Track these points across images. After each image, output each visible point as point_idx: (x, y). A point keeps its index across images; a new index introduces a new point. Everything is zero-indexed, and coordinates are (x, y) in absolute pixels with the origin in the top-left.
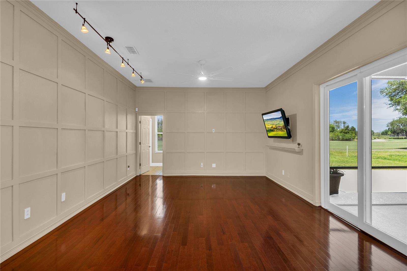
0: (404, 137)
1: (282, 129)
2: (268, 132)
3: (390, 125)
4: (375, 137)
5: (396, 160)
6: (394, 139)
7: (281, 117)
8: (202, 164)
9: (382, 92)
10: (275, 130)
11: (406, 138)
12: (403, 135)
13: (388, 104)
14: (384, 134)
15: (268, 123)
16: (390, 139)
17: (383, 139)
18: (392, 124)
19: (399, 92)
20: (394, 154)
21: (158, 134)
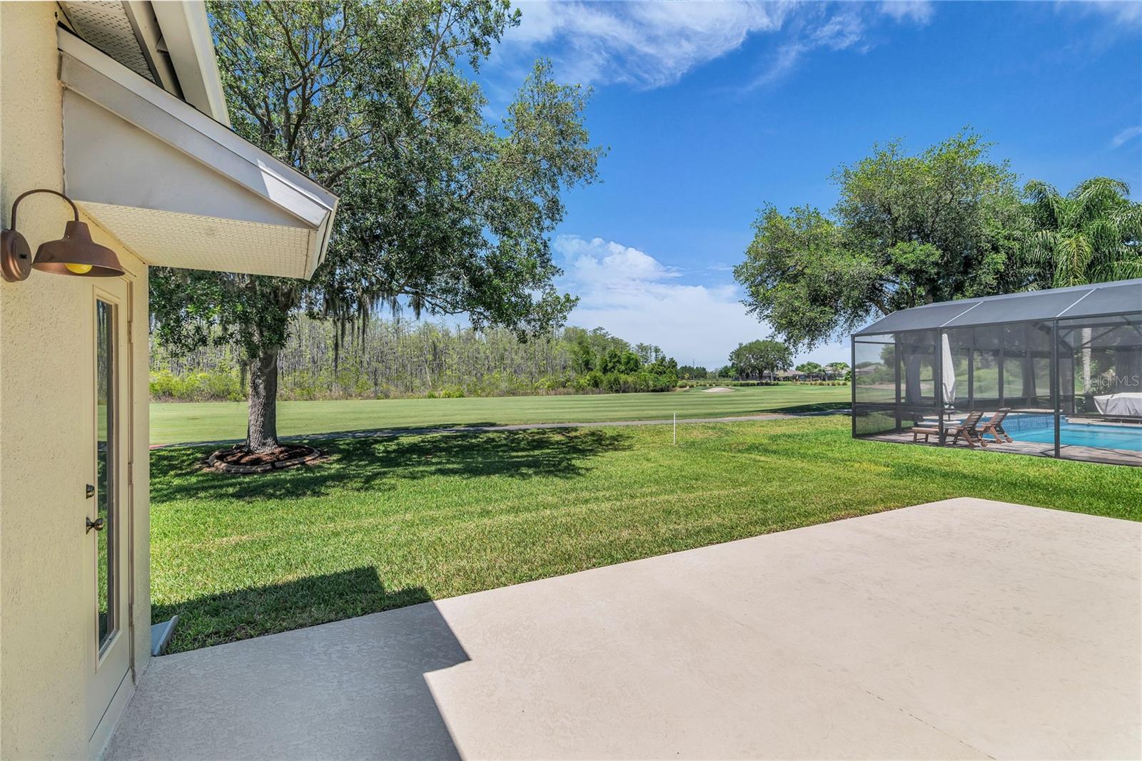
3: (735, 357)
4: (711, 382)
6: (741, 385)
9: (737, 272)
11: (759, 383)
12: (755, 379)
14: (723, 376)
17: (723, 386)
18: (739, 353)
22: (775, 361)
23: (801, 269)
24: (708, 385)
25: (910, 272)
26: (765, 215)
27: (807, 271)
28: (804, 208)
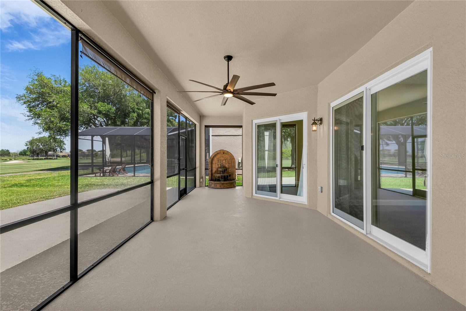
0: (43, 158)
3: (29, 144)
4: (11, 158)
5: (37, 185)
6: (33, 159)
9: (19, 98)
11: (45, 158)
12: (43, 156)
13: (26, 116)
14: (22, 155)
16: (29, 159)
17: (21, 160)
18: (32, 142)
19: (39, 104)
20: (33, 178)
22: (55, 147)
23: (56, 104)
24: (8, 160)
25: (103, 114)
26: (35, 73)
27: (58, 105)
28: (58, 76)
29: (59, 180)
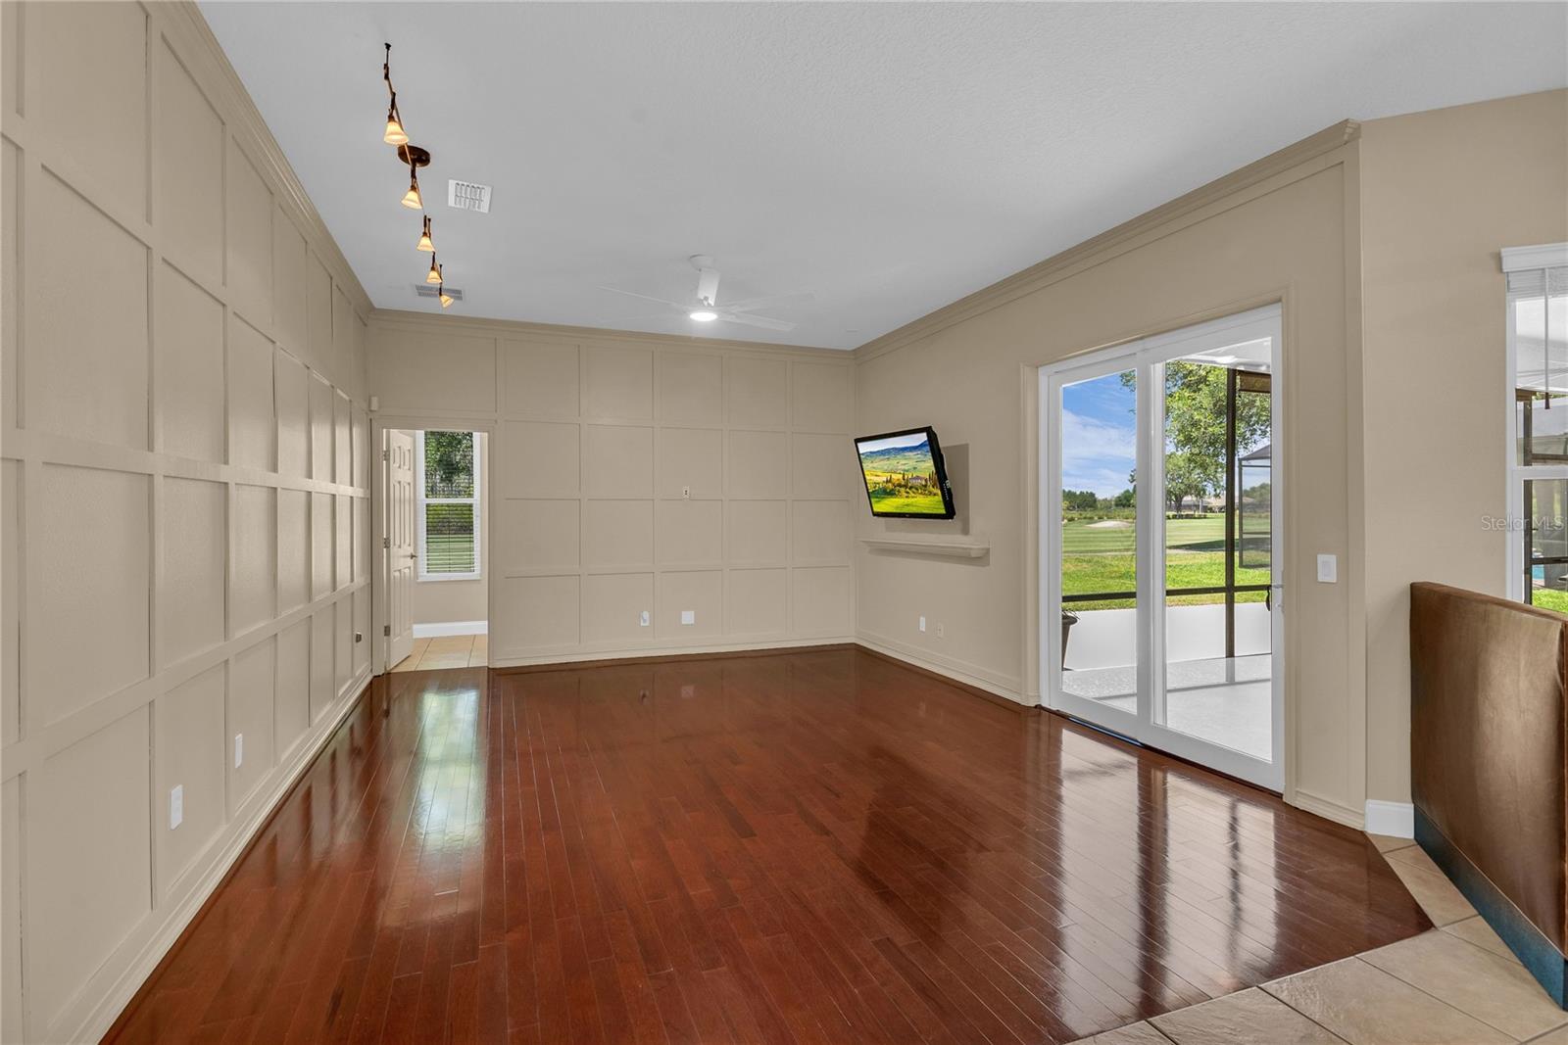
1: (925, 486)
2: (873, 500)
4: (1101, 513)
7: (922, 445)
8: (646, 615)
10: (899, 491)
11: (1176, 515)
14: (1122, 505)
15: (875, 465)
17: (1121, 519)
21: (428, 505)
23: (1204, 373)
29: (1211, 573)
